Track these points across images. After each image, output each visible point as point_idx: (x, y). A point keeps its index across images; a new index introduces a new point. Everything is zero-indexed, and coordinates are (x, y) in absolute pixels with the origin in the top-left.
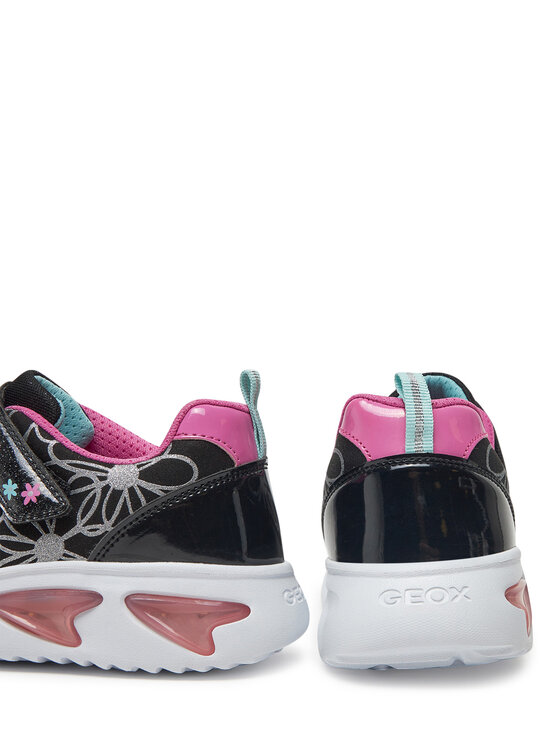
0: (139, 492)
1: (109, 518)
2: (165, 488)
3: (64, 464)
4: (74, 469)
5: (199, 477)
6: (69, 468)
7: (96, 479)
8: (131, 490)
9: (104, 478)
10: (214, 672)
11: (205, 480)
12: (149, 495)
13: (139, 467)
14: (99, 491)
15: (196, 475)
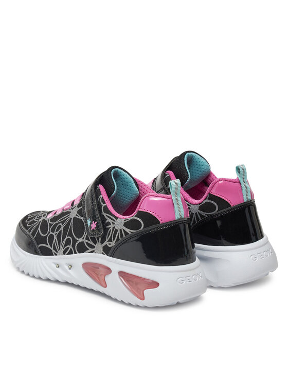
0: (123, 231)
1: (114, 240)
2: (132, 231)
3: (105, 215)
4: (107, 218)
5: (144, 228)
6: (106, 217)
7: (112, 224)
8: (121, 230)
9: (114, 224)
10: (146, 307)
11: (146, 229)
12: (126, 233)
13: (125, 220)
14: (112, 228)
15: (143, 226)
